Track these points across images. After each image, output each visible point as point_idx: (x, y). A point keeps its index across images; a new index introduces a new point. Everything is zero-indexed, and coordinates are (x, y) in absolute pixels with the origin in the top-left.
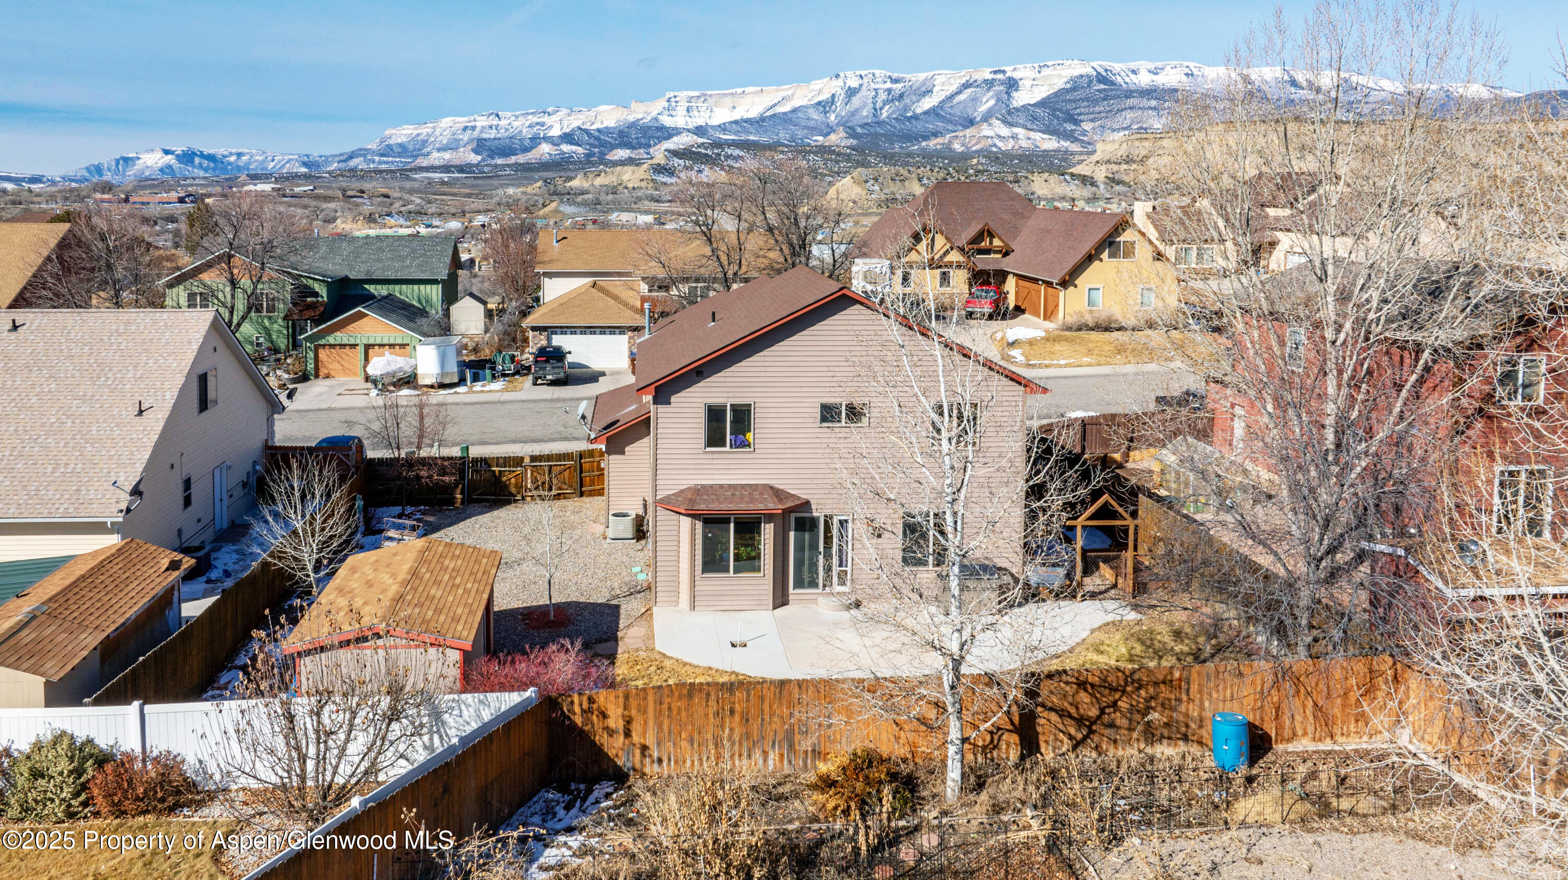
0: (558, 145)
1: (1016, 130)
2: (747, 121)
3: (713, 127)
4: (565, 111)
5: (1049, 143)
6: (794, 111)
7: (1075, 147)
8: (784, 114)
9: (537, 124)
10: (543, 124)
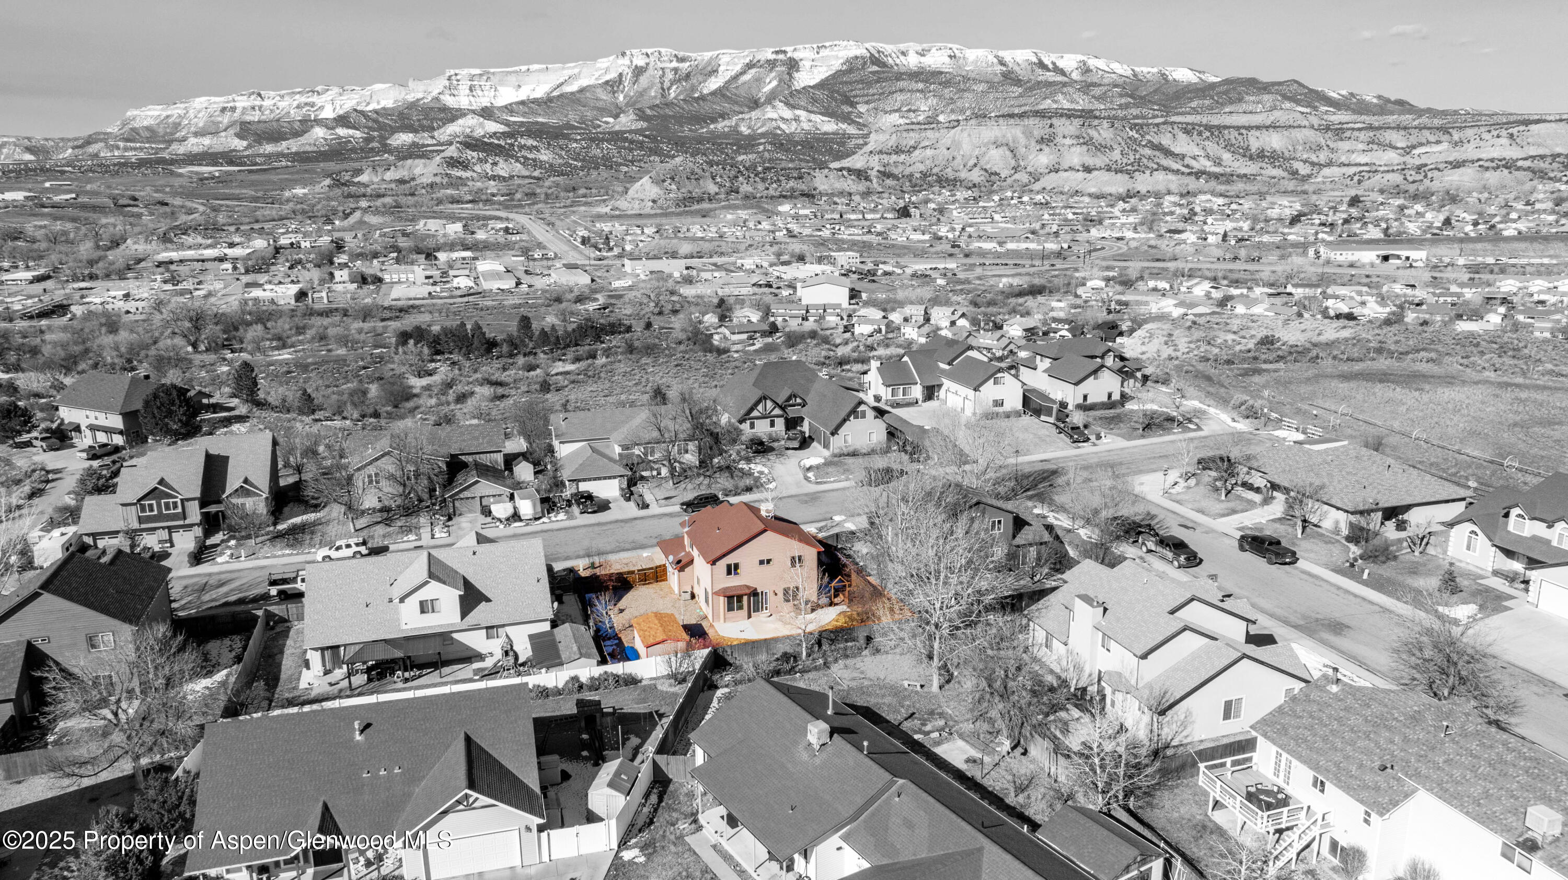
0: (333, 128)
1: (798, 112)
2: (535, 101)
3: (499, 108)
4: (335, 90)
5: (828, 126)
6: (582, 90)
7: (851, 130)
8: (572, 93)
9: (306, 104)
10: (312, 105)
